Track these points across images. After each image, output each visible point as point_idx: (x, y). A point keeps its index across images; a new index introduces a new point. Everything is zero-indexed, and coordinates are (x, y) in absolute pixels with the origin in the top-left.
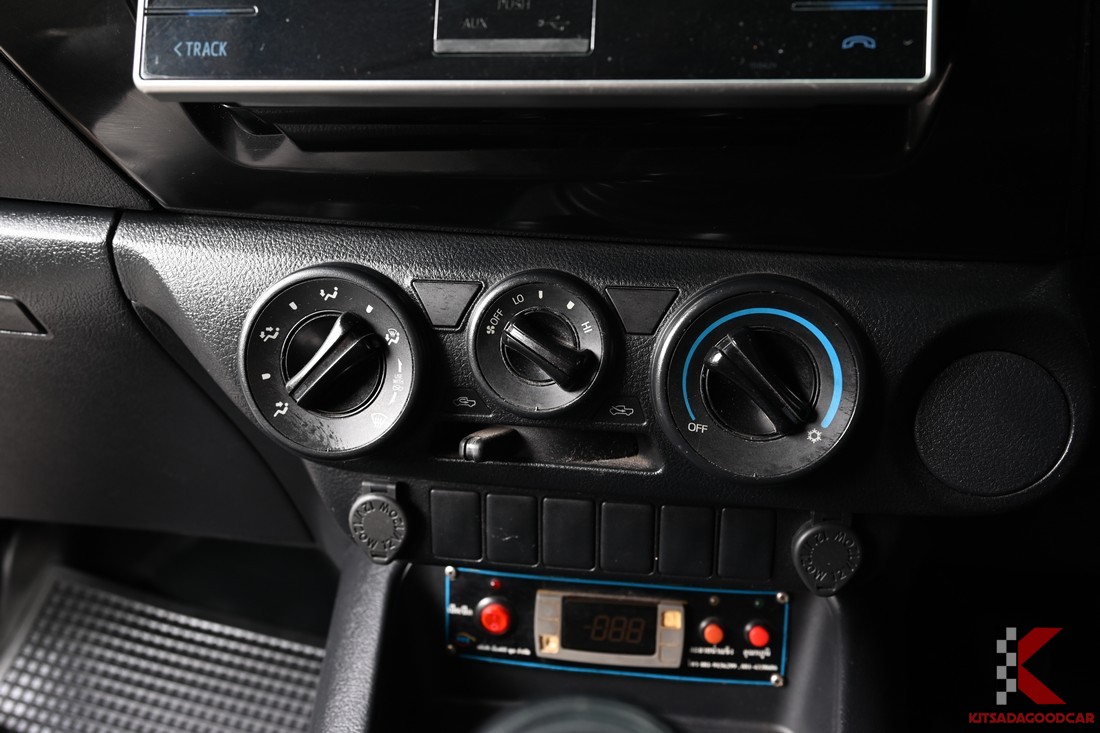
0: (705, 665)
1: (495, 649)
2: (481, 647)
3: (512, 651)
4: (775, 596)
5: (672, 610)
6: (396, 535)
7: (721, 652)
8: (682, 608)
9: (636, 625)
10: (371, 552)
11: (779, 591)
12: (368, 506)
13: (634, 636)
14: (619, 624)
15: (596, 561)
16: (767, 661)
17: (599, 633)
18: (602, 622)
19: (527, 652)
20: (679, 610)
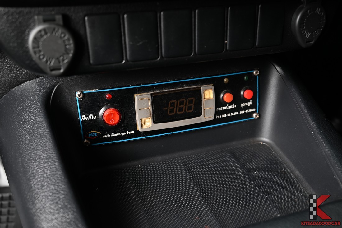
0: (223, 116)
1: (113, 135)
2: (105, 136)
3: (123, 134)
4: (253, 73)
5: (208, 89)
6: (67, 52)
7: (231, 107)
8: (213, 87)
9: (191, 102)
10: (50, 67)
11: (254, 70)
12: (43, 33)
13: (190, 108)
14: (182, 103)
15: (193, 49)
16: (251, 107)
17: (172, 111)
18: (173, 104)
19: (132, 132)
20: (211, 89)
